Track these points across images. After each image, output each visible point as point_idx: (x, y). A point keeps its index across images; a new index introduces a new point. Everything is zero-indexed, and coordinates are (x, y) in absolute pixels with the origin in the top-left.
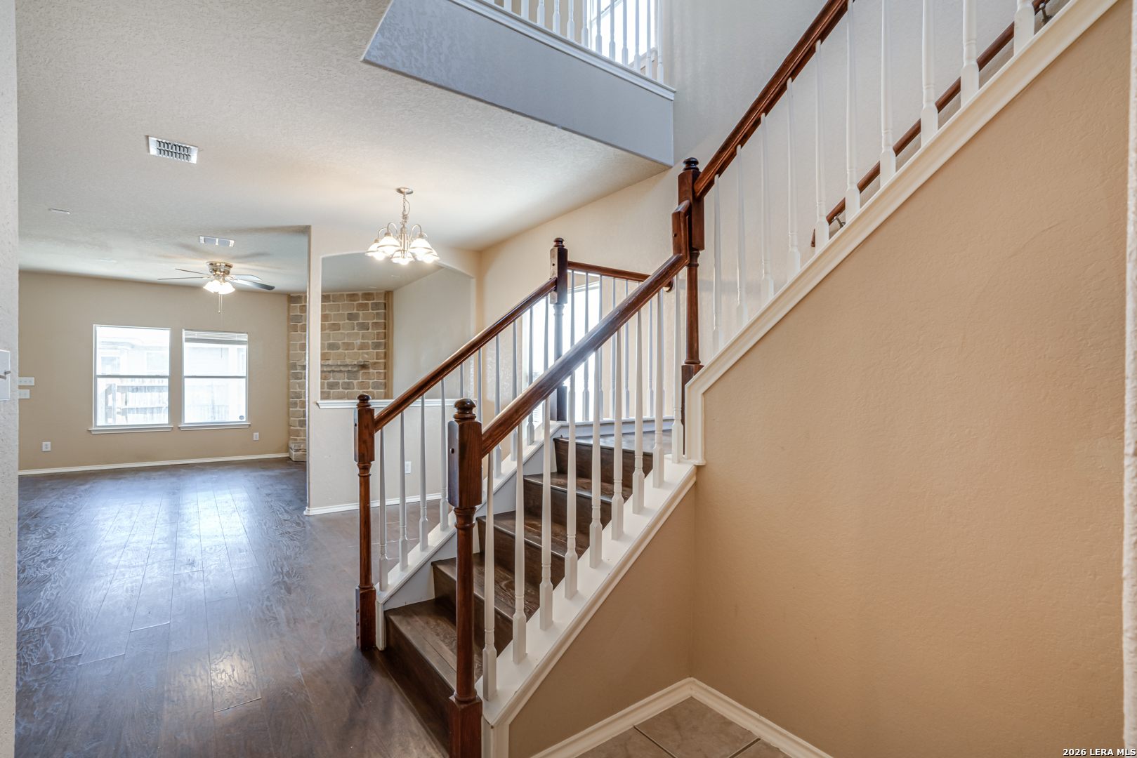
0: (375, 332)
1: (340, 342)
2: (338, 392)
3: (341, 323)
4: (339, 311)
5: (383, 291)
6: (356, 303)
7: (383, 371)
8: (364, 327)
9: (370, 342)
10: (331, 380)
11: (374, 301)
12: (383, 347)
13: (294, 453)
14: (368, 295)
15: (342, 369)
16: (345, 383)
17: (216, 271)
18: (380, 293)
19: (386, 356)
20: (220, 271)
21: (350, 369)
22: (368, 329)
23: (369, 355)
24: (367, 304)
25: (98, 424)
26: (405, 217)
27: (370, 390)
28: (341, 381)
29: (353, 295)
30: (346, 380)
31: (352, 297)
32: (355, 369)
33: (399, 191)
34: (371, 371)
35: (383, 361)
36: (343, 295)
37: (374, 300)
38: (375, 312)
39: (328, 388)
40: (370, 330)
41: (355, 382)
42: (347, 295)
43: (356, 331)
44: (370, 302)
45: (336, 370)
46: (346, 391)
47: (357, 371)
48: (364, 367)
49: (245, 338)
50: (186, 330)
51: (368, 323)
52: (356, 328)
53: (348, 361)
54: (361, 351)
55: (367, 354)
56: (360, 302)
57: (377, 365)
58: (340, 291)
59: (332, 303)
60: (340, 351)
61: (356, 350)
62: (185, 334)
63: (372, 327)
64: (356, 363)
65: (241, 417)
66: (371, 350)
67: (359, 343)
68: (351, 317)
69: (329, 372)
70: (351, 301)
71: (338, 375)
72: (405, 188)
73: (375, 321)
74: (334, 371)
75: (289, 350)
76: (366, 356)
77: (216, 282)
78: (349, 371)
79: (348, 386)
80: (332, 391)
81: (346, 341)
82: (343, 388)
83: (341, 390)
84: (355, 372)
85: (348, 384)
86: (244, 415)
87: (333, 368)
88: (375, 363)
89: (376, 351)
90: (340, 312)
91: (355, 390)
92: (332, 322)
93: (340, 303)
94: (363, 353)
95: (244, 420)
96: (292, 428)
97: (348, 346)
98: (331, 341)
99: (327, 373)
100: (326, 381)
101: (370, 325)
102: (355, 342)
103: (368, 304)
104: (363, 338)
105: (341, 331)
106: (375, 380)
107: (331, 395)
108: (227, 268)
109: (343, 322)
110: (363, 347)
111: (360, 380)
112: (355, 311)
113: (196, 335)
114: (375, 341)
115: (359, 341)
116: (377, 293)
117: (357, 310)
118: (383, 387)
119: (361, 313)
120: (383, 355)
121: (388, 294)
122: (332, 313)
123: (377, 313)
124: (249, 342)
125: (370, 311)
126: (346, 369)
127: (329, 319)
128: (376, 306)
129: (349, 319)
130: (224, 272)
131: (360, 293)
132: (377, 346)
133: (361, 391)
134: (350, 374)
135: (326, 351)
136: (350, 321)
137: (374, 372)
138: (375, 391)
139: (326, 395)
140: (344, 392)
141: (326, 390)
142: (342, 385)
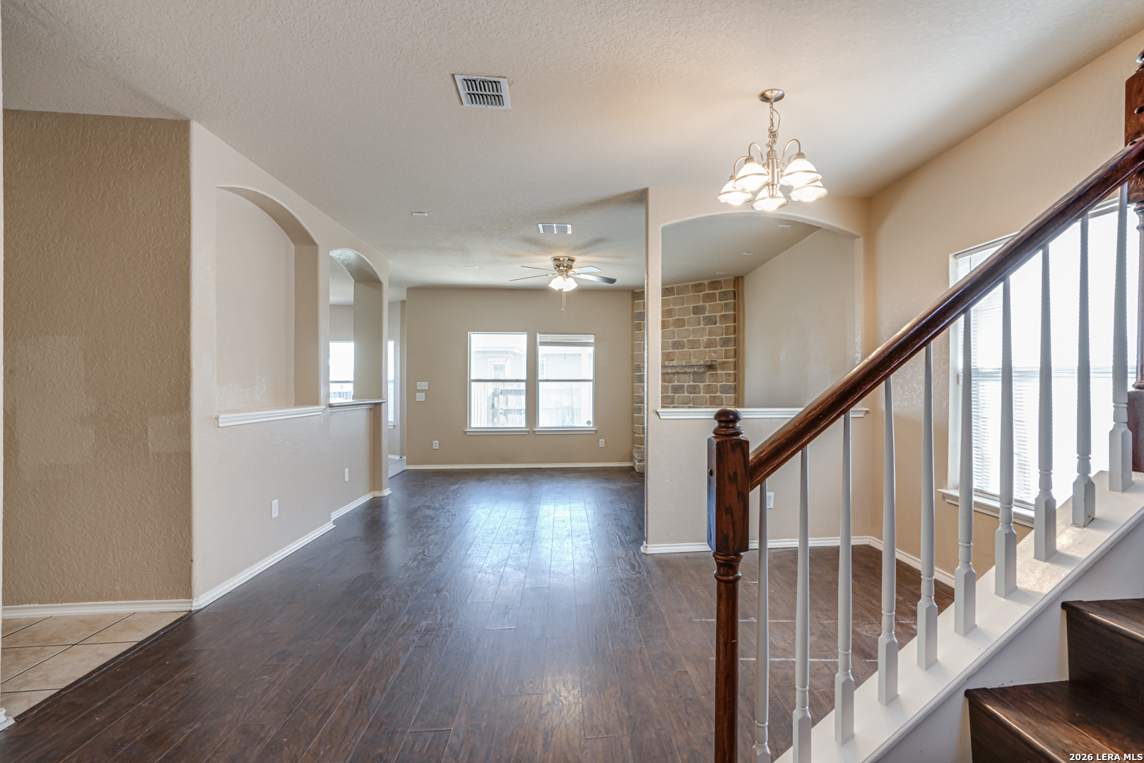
0: (724, 326)
1: (685, 340)
2: (683, 397)
3: (686, 318)
4: (683, 304)
5: (732, 277)
6: (701, 294)
7: (732, 372)
8: (711, 321)
9: (718, 338)
10: (676, 383)
11: (723, 290)
12: (733, 343)
13: (637, 463)
14: (715, 284)
15: (688, 370)
16: (691, 386)
17: (559, 267)
18: (729, 280)
19: (736, 354)
20: (563, 266)
21: (696, 370)
22: (716, 324)
23: (717, 354)
24: (713, 294)
25: (472, 426)
26: (773, 134)
27: (718, 394)
28: (686, 384)
29: (699, 284)
30: (692, 383)
31: (698, 287)
32: (701, 370)
33: (764, 98)
34: (719, 372)
35: (732, 360)
36: (688, 286)
37: (721, 288)
38: (723, 302)
39: (672, 392)
40: (718, 325)
41: (701, 385)
42: (692, 285)
43: (702, 326)
44: (717, 292)
45: (680, 371)
46: (692, 395)
47: (704, 373)
48: (711, 367)
49: (591, 339)
50: (540, 333)
51: (716, 317)
52: (702, 323)
53: (694, 361)
54: (707, 349)
55: (715, 352)
56: (707, 292)
57: (725, 365)
58: (684, 282)
59: (676, 296)
60: (685, 349)
61: (702, 349)
62: (539, 338)
63: (720, 321)
64: (702, 363)
65: (589, 422)
66: (719, 348)
67: (705, 340)
68: (697, 310)
69: (674, 374)
70: (697, 292)
71: (682, 377)
72: (772, 90)
73: (723, 313)
74: (678, 373)
75: (633, 351)
76: (714, 355)
77: (560, 278)
78: (694, 373)
79: (693, 390)
80: (676, 395)
81: (691, 338)
82: (688, 392)
83: (686, 394)
84: (701, 373)
85: (694, 387)
86: (591, 421)
87: (678, 369)
88: (724, 363)
89: (724, 348)
90: (685, 305)
91: (702, 394)
92: (677, 317)
93: (685, 296)
94: (710, 351)
95: (591, 425)
96: (636, 435)
97: (694, 344)
98: (676, 339)
99: (671, 375)
100: (670, 384)
101: (718, 318)
102: (701, 339)
103: (715, 293)
104: (710, 334)
105: (686, 327)
106: (724, 383)
107: (676, 400)
108: (570, 263)
109: (688, 317)
110: (710, 344)
111: (707, 383)
112: (701, 304)
113: (549, 338)
114: (724, 336)
115: (705, 338)
116: (725, 281)
117: (703, 302)
118: (733, 391)
119: (707, 304)
120: (732, 353)
121: (738, 280)
122: (677, 308)
123: (726, 304)
124: (596, 344)
125: (718, 302)
126: (692, 370)
127: (674, 314)
128: (724, 296)
129: (694, 313)
130: (567, 267)
131: (706, 282)
132: (725, 342)
133: (708, 395)
134: (695, 376)
135: (670, 350)
136: (696, 314)
137: (722, 374)
138: (724, 395)
139: (670, 400)
140: (690, 397)
141: (670, 394)
142: (687, 389)
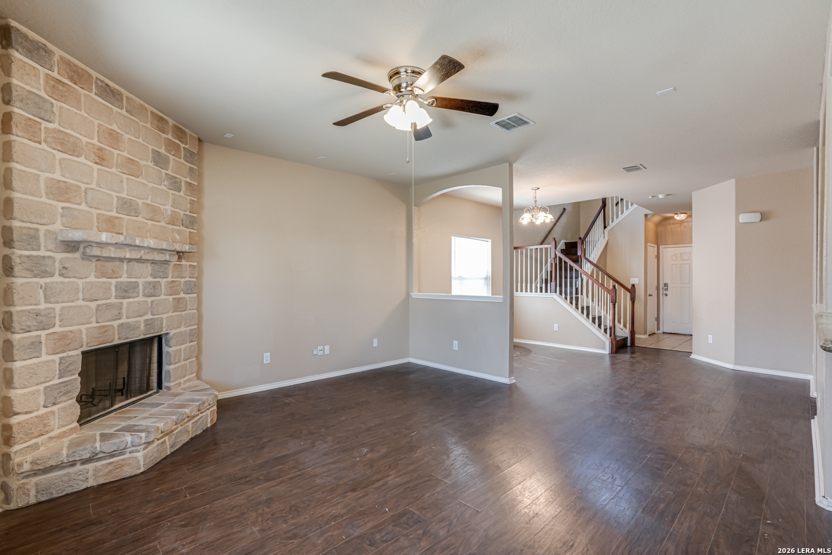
0: (189, 197)
1: (140, 202)
2: (138, 303)
3: (140, 162)
4: (138, 137)
6: (162, 134)
7: (196, 264)
8: (175, 183)
9: (182, 213)
10: (124, 279)
11: (188, 148)
12: (195, 225)
14: (180, 130)
16: (150, 283)
18: (194, 135)
22: (180, 191)
23: (183, 236)
24: (178, 145)
27: (182, 295)
28: (141, 281)
29: (161, 117)
30: (150, 279)
31: (160, 120)
34: (184, 263)
36: (144, 108)
37: (187, 143)
38: (188, 164)
40: (182, 193)
41: (163, 282)
43: (162, 186)
46: (150, 300)
47: (171, 263)
51: (181, 180)
52: (164, 181)
54: (170, 226)
55: (178, 232)
56: (170, 137)
57: (191, 254)
60: (141, 219)
61: (163, 223)
63: (185, 189)
66: (182, 227)
67: (169, 211)
68: (159, 160)
70: (159, 127)
71: (139, 267)
73: (189, 178)
76: (178, 236)
79: (153, 289)
80: (125, 301)
81: (149, 201)
82: (145, 296)
83: (141, 298)
84: (166, 264)
85: (154, 286)
89: (188, 230)
90: (140, 140)
91: (162, 297)
92: (125, 154)
93: (140, 123)
94: (173, 231)
97: (153, 212)
98: (124, 195)
99: (117, 263)
100: (114, 281)
101: (183, 183)
102: (162, 207)
103: (181, 144)
104: (173, 203)
105: (140, 179)
106: (187, 279)
107: (124, 311)
109: (143, 162)
110: (173, 219)
111: (170, 280)
112: (162, 149)
114: (189, 212)
115: (169, 208)
116: (191, 135)
117: (167, 149)
118: (197, 290)
119: (170, 155)
121: (201, 142)
122: (127, 136)
123: (191, 167)
125: (183, 159)
129: (154, 160)
131: (171, 120)
132: (190, 222)
133: (171, 298)
134: (156, 267)
135: (114, 214)
136: (156, 165)
137: (186, 265)
138: (187, 296)
139: (115, 312)
140: (147, 302)
141: (113, 300)
142: (144, 288)
